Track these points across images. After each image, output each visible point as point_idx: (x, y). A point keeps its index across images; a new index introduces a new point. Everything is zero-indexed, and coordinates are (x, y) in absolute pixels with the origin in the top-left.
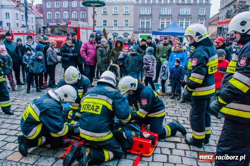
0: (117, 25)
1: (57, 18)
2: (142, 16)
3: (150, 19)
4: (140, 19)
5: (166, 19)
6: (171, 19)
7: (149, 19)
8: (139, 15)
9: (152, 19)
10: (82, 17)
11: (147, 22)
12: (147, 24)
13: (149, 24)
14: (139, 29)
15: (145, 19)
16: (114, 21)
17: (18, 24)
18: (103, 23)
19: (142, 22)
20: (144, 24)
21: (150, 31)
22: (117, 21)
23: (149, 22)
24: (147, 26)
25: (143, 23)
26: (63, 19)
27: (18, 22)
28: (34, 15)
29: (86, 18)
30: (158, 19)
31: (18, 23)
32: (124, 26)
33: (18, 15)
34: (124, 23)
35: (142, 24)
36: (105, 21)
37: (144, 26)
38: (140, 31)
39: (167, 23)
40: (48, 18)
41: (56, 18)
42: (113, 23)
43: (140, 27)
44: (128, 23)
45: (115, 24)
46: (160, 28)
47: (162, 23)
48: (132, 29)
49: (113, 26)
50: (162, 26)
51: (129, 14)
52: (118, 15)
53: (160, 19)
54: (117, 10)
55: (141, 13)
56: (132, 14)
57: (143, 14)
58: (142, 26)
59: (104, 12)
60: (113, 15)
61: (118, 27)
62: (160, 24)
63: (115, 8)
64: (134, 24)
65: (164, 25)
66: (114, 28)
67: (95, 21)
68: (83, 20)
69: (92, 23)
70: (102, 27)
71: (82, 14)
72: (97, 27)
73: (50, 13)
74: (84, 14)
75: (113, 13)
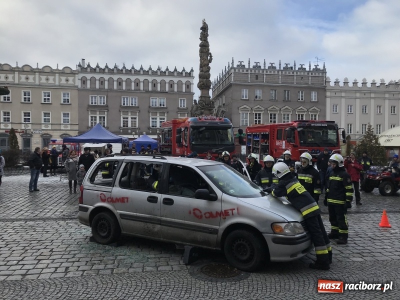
0: (49, 122)
2: (93, 108)
3: (106, 112)
5: (130, 114)
6: (138, 113)
7: (103, 113)
8: (86, 106)
9: (109, 112)
11: (100, 118)
12: (100, 120)
13: (104, 120)
14: (88, 127)
15: (98, 113)
16: (45, 114)
18: (23, 117)
19: (92, 117)
20: (95, 120)
22: (49, 114)
23: (104, 118)
24: (101, 123)
25: (94, 118)
30: (118, 112)
32: (62, 123)
34: (62, 118)
35: (92, 120)
36: (27, 114)
37: (95, 123)
39: (132, 118)
42: (43, 117)
43: (90, 125)
44: (69, 118)
45: (45, 119)
46: (122, 125)
47: (124, 118)
48: (76, 127)
49: (43, 122)
50: (126, 123)
51: (71, 104)
52: (51, 105)
53: (122, 113)
54: (49, 96)
55: (90, 104)
56: (75, 103)
57: (94, 104)
58: (92, 123)
59: (25, 98)
60: (42, 104)
61: (51, 124)
62: (122, 120)
63: (45, 93)
64: (79, 120)
65: (127, 121)
66: (44, 125)
67: (7, 114)
69: (2, 117)
70: (21, 124)
72: (12, 123)
75: (43, 102)
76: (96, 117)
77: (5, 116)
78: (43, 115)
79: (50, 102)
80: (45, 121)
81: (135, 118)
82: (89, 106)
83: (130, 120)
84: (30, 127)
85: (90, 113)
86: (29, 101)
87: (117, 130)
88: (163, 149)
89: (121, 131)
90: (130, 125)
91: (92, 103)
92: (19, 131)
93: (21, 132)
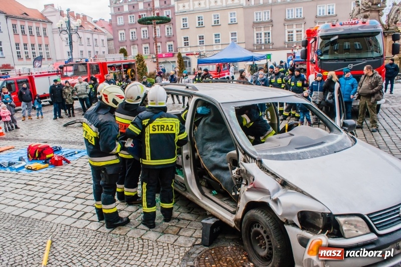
0: (219, 42)
1: (133, 38)
2: (257, 25)
3: (270, 28)
4: (255, 29)
5: (294, 26)
6: (303, 25)
7: (268, 28)
8: (251, 24)
9: (274, 27)
10: (168, 34)
11: (266, 34)
12: (266, 37)
13: (269, 36)
14: (254, 45)
15: (263, 29)
16: (216, 35)
17: (82, 52)
18: (198, 40)
19: (257, 34)
20: (261, 37)
21: (271, 47)
22: (219, 35)
23: (269, 33)
24: (266, 40)
25: (259, 35)
26: (141, 39)
27: (82, 48)
28: (106, 36)
29: (173, 36)
30: (283, 26)
31: (82, 50)
33: (82, 39)
34: (230, 38)
35: (257, 37)
36: (201, 38)
37: (261, 40)
38: (255, 48)
39: (297, 31)
40: (120, 40)
41: (131, 39)
42: (214, 39)
43: (255, 42)
44: (237, 37)
45: (216, 40)
46: (287, 40)
47: (289, 32)
48: (243, 46)
49: (214, 43)
50: (290, 38)
51: (237, 23)
52: (220, 26)
53: (286, 27)
54: (218, 18)
55: (255, 21)
56: (241, 22)
57: (259, 21)
58: (257, 40)
59: (199, 23)
60: (213, 26)
61: (222, 45)
62: (287, 34)
63: (215, 16)
64: (246, 38)
65: (292, 35)
66: (215, 46)
67: (186, 39)
68: (169, 38)
69: (183, 42)
70: (197, 46)
71: (168, 29)
72: (190, 47)
73: (123, 31)
74: (171, 28)
75: (213, 24)
76: (261, 34)
77: (185, 40)
78: (214, 36)
79: (219, 24)
80: (216, 42)
81: (301, 31)
82: (254, 23)
83: (295, 33)
84: (204, 49)
85: (255, 31)
86: (202, 25)
87: (282, 45)
88: (297, 66)
89: (286, 46)
90: (295, 40)
91: (257, 19)
92: (195, 53)
93: (197, 54)
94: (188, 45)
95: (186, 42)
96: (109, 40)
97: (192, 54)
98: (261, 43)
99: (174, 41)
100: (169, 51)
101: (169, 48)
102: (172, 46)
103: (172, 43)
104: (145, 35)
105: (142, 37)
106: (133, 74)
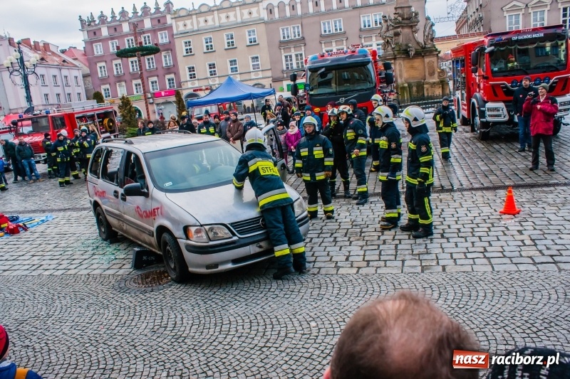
0: (237, 71)
1: (118, 72)
2: (285, 44)
3: (303, 48)
4: (282, 51)
5: (334, 44)
6: (344, 42)
7: (299, 48)
8: (277, 43)
9: (307, 46)
10: (166, 64)
11: (297, 55)
12: (297, 59)
13: (302, 59)
14: (283, 71)
15: (293, 50)
16: (231, 62)
17: (46, 95)
18: (208, 70)
19: (286, 57)
20: (291, 60)
22: (235, 61)
23: (301, 55)
24: (298, 63)
25: (288, 58)
26: (130, 73)
27: (46, 90)
28: (80, 71)
29: (174, 65)
30: (319, 44)
31: (46, 93)
32: (252, 70)
33: (46, 78)
34: (251, 64)
35: (287, 61)
36: (212, 66)
37: (291, 64)
38: (285, 75)
39: (338, 50)
40: (100, 76)
41: (115, 73)
42: (229, 67)
43: (285, 68)
44: (259, 63)
45: (232, 69)
48: (269, 74)
49: (230, 72)
51: (258, 44)
52: (236, 50)
53: (323, 45)
54: (232, 38)
55: (282, 39)
56: (263, 42)
57: (286, 39)
58: (287, 65)
59: (207, 46)
60: (226, 49)
61: (240, 74)
63: (227, 36)
64: (271, 63)
67: (191, 69)
68: (169, 70)
69: (188, 73)
70: (207, 78)
71: (165, 57)
72: (198, 80)
73: (103, 64)
74: (169, 56)
75: (226, 47)
76: (291, 56)
77: (190, 71)
78: (229, 64)
79: (235, 46)
80: (232, 71)
82: (281, 42)
84: (217, 81)
86: (212, 49)
91: (284, 37)
92: (204, 88)
93: (207, 89)
94: (195, 77)
95: (192, 73)
96: (85, 76)
97: (201, 90)
98: (292, 68)
99: (175, 74)
100: (170, 87)
101: (170, 84)
102: (173, 80)
103: (172, 76)
104: (135, 67)
105: (131, 71)
106: (111, 124)
